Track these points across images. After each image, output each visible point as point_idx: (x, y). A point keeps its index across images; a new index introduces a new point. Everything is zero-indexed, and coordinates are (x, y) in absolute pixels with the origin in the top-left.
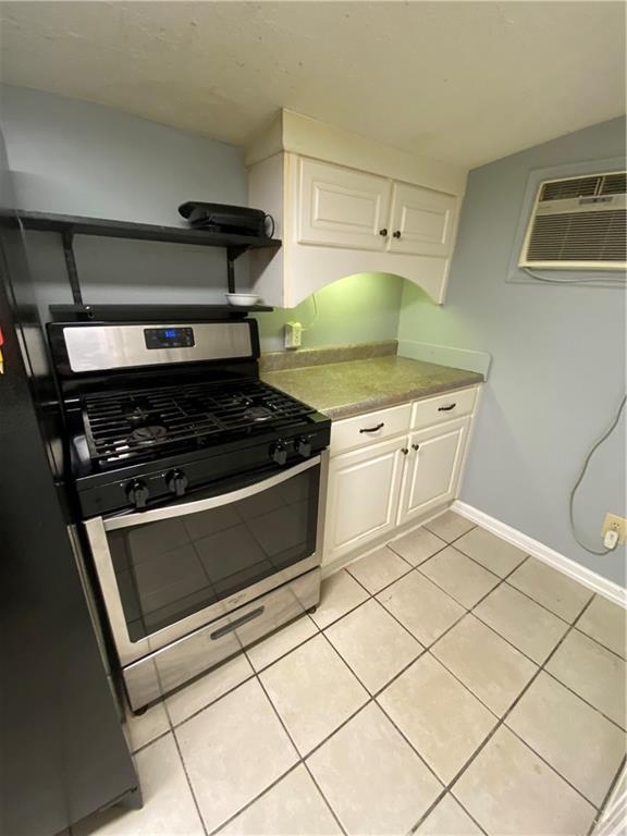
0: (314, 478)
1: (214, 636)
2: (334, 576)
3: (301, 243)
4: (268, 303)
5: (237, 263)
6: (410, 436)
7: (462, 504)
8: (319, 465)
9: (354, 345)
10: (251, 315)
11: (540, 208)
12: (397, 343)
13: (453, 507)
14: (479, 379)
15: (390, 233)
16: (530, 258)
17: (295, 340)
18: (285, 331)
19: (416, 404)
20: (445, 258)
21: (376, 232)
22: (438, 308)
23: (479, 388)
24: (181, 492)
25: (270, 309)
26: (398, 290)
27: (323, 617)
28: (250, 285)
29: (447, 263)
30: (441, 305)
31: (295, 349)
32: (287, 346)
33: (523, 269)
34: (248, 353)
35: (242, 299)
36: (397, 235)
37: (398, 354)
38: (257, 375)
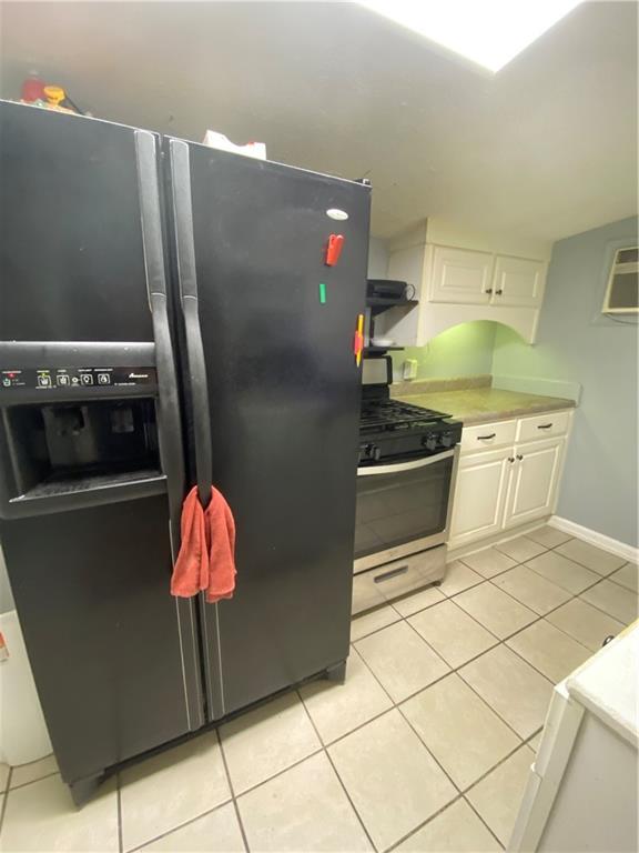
0: (448, 468)
1: (377, 579)
2: (450, 564)
3: (432, 302)
4: (400, 345)
5: (377, 318)
6: (515, 448)
7: (560, 519)
8: (452, 457)
9: (455, 378)
10: (389, 353)
11: (617, 269)
12: (491, 378)
13: (551, 522)
14: (570, 404)
15: (494, 292)
16: (611, 306)
17: (413, 375)
18: (405, 366)
19: (520, 421)
20: (536, 307)
21: (483, 291)
22: (530, 348)
23: (571, 412)
24: (377, 458)
25: (402, 349)
26: (492, 333)
27: (448, 589)
28: (384, 332)
29: (537, 312)
30: (533, 345)
31: (410, 380)
32: (406, 377)
33: (606, 314)
34: (385, 381)
35: (382, 342)
36: (499, 292)
37: (493, 386)
38: (388, 395)
